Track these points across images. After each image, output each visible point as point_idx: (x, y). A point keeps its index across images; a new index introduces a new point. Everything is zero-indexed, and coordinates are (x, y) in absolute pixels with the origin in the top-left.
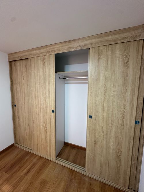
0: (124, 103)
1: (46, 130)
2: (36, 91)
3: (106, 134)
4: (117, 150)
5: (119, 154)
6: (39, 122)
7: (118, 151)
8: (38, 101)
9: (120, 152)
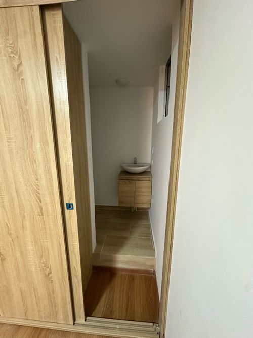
0: (34, 167)
3: (17, 237)
4: (43, 265)
5: (47, 271)
7: (45, 266)
9: (48, 267)
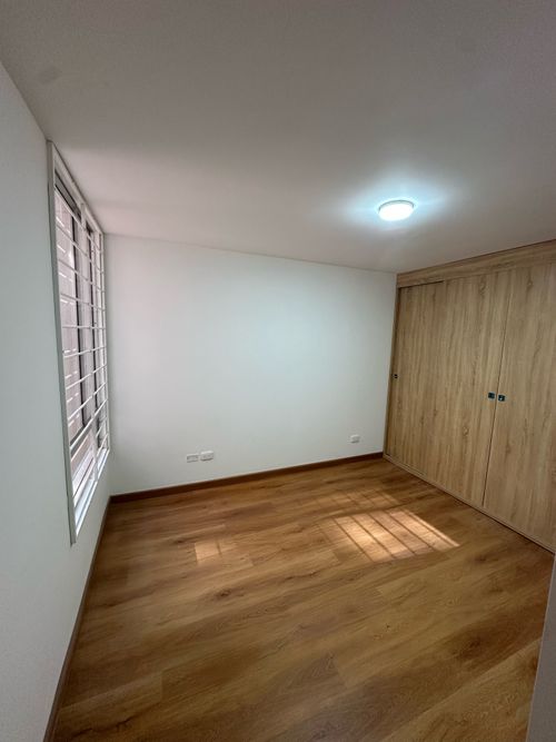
1: (464, 436)
2: (453, 350)
3: (533, 434)
6: (450, 415)
8: (455, 369)
